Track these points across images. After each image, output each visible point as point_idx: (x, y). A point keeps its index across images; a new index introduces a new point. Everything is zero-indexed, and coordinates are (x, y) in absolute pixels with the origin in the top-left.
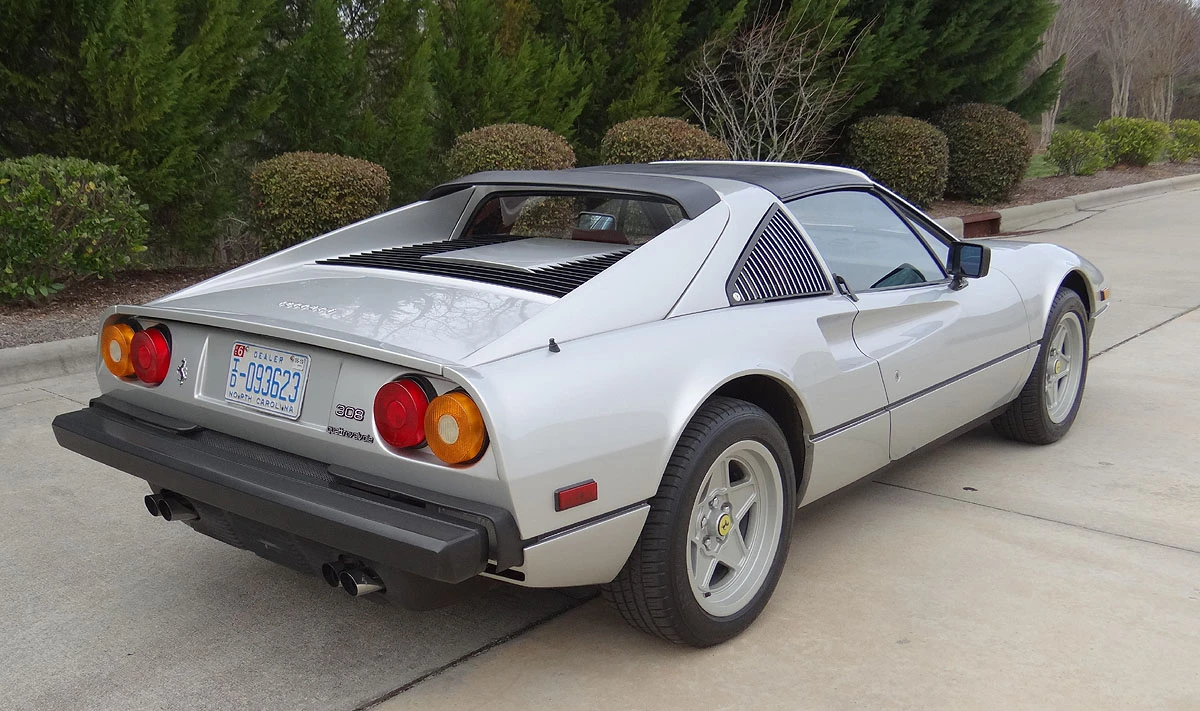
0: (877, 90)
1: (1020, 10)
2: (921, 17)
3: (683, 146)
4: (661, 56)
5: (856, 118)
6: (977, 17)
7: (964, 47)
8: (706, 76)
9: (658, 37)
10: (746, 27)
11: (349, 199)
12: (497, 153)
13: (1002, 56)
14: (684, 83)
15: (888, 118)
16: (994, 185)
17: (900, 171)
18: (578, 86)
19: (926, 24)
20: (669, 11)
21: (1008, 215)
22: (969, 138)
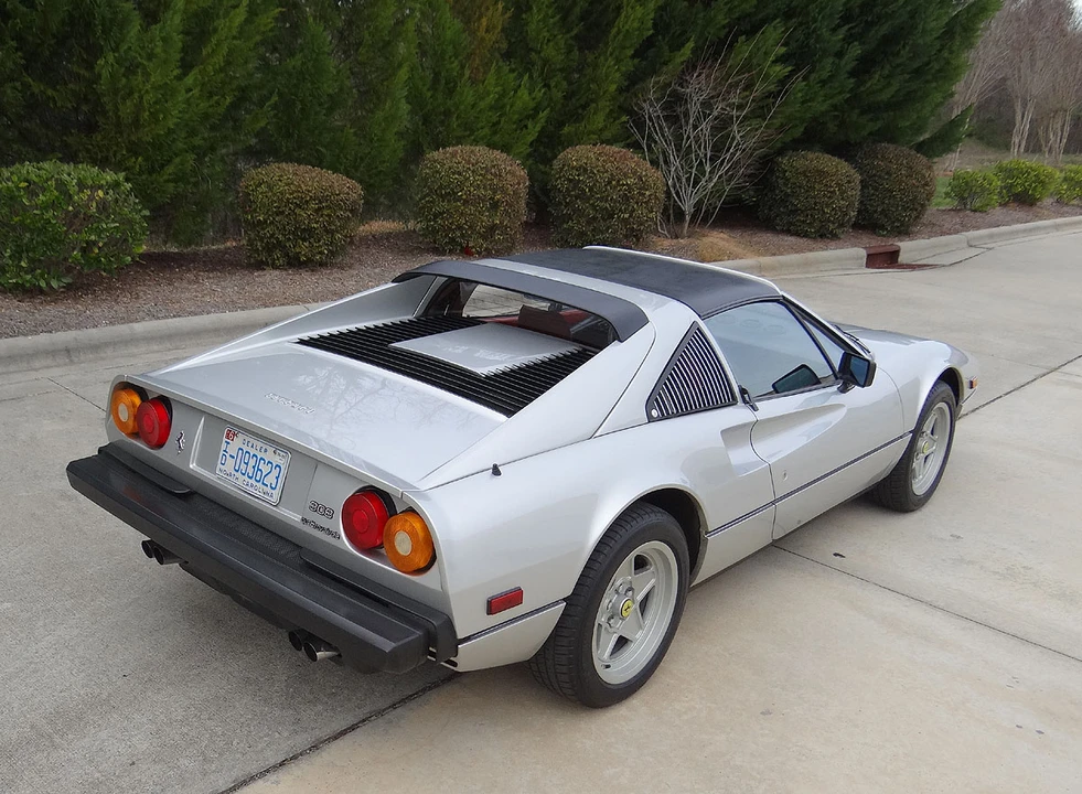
0: (802, 130)
1: (937, 67)
2: (849, 68)
3: (625, 175)
4: (613, 87)
5: (781, 152)
6: (899, 69)
7: (885, 96)
8: (651, 109)
9: (611, 71)
10: (691, 66)
11: (326, 212)
12: (460, 174)
13: (918, 107)
14: (630, 112)
15: (811, 155)
16: (898, 220)
17: (815, 204)
18: (537, 110)
19: (853, 74)
20: (624, 48)
21: (908, 248)
22: (880, 177)
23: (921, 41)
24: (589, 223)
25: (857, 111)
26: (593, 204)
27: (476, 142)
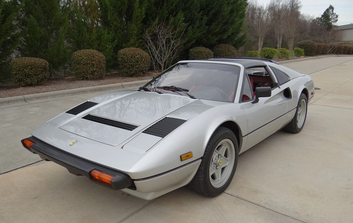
0: (195, 41)
1: (230, 21)
2: (205, 23)
4: (136, 32)
5: (191, 47)
6: (220, 23)
7: (217, 30)
8: (147, 37)
9: (134, 28)
11: (34, 69)
12: (81, 57)
13: (227, 33)
15: (198, 48)
19: (207, 24)
20: (137, 21)
22: (220, 53)
23: (224, 14)
24: (128, 69)
25: (211, 35)
26: (128, 64)
27: (93, 49)
